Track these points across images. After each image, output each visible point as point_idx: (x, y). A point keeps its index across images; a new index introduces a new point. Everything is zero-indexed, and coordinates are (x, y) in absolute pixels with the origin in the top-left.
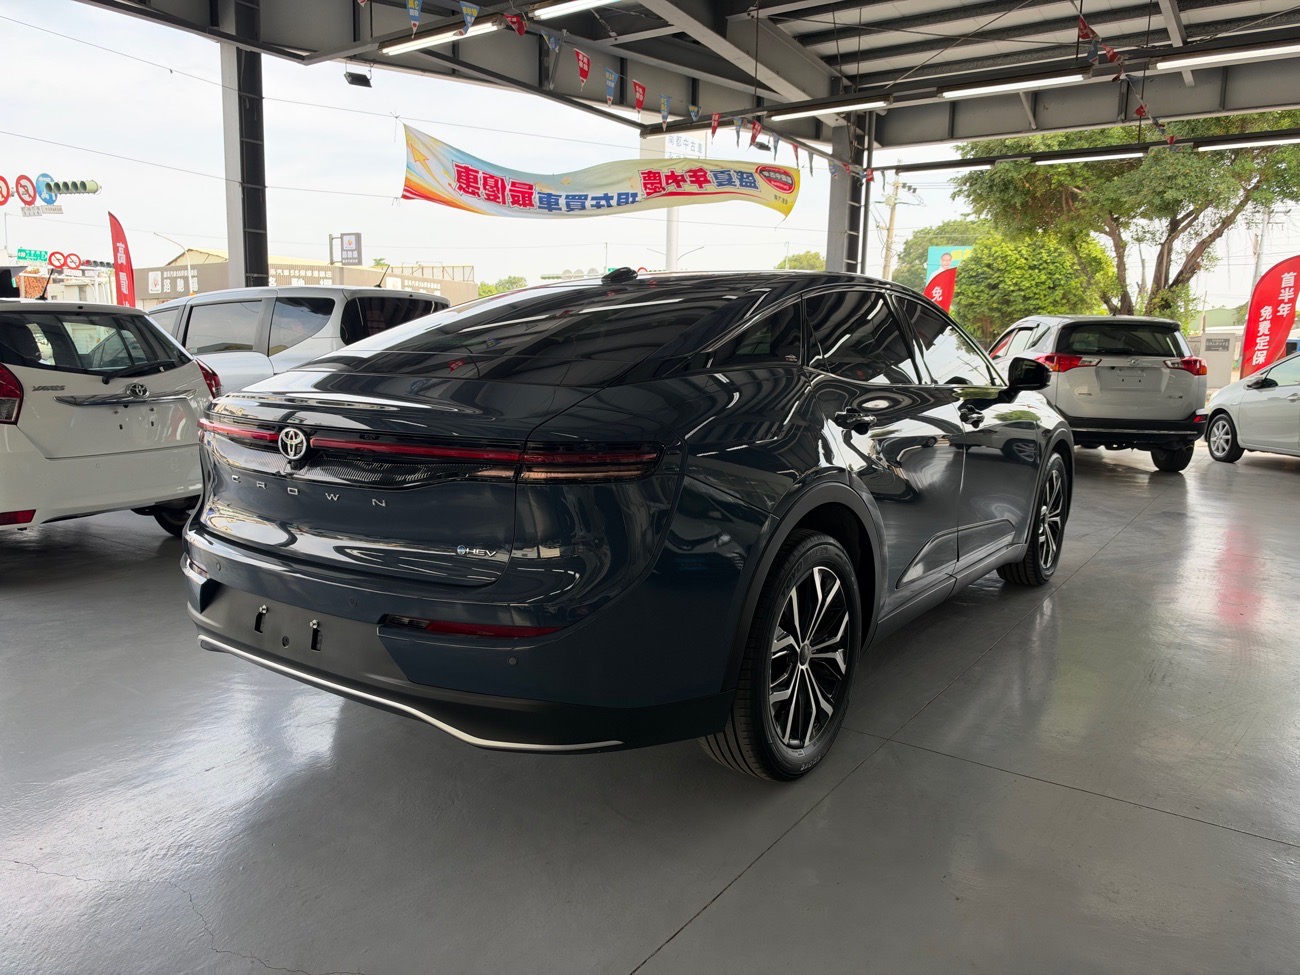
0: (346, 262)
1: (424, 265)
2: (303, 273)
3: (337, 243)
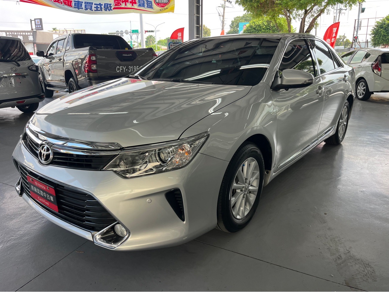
0: (37, 29)
1: (67, 30)
2: (22, 33)
3: (33, 22)
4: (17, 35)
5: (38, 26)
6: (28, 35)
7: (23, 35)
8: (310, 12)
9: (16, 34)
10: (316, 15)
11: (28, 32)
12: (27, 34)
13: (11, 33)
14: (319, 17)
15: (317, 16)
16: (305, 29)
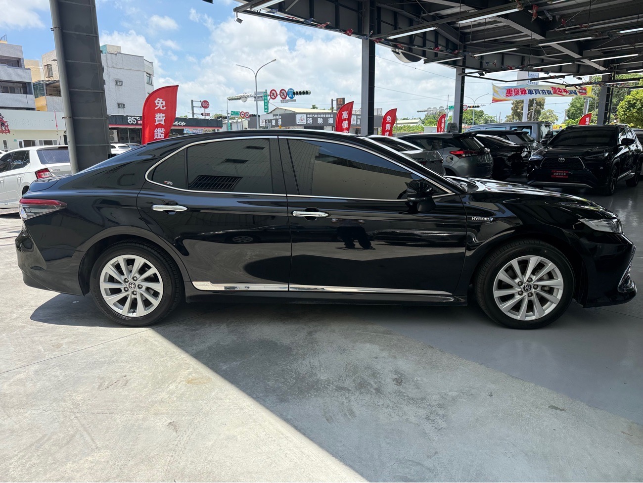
2: (322, 116)
3: (335, 102)
6: (328, 118)
9: (316, 116)
11: (328, 113)
12: (327, 116)
13: (311, 116)
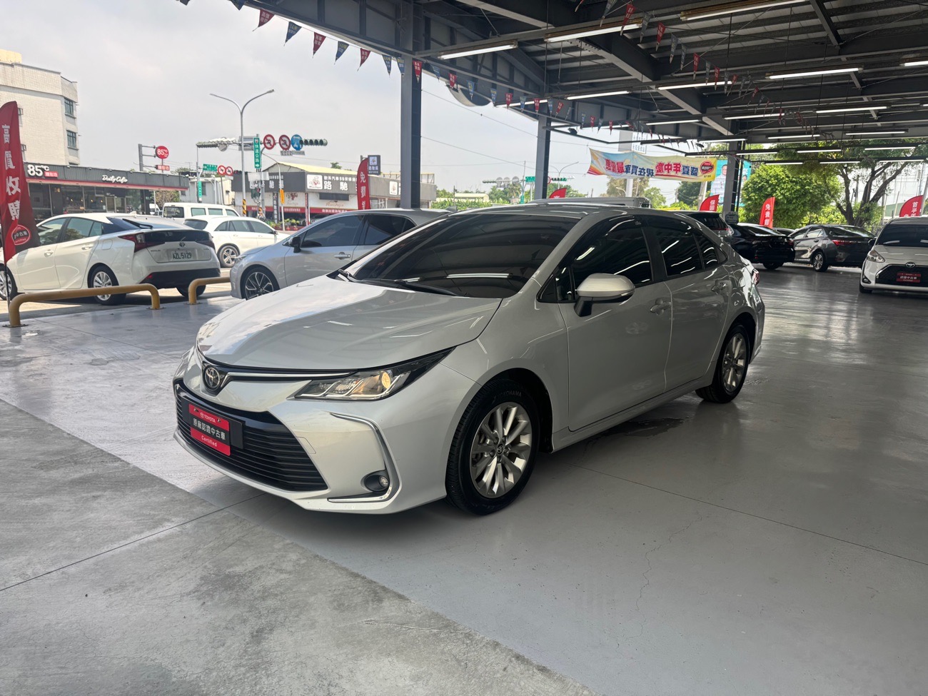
0: (372, 172)
2: (346, 179)
4: (339, 181)
5: (373, 168)
7: (348, 182)
8: (880, 174)
9: (337, 178)
10: (888, 177)
13: (330, 178)
14: (894, 180)
15: (891, 179)
16: (872, 197)
